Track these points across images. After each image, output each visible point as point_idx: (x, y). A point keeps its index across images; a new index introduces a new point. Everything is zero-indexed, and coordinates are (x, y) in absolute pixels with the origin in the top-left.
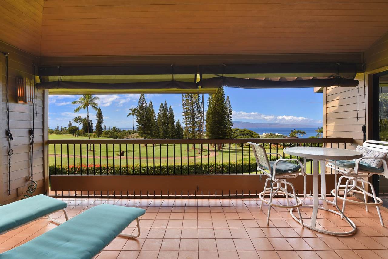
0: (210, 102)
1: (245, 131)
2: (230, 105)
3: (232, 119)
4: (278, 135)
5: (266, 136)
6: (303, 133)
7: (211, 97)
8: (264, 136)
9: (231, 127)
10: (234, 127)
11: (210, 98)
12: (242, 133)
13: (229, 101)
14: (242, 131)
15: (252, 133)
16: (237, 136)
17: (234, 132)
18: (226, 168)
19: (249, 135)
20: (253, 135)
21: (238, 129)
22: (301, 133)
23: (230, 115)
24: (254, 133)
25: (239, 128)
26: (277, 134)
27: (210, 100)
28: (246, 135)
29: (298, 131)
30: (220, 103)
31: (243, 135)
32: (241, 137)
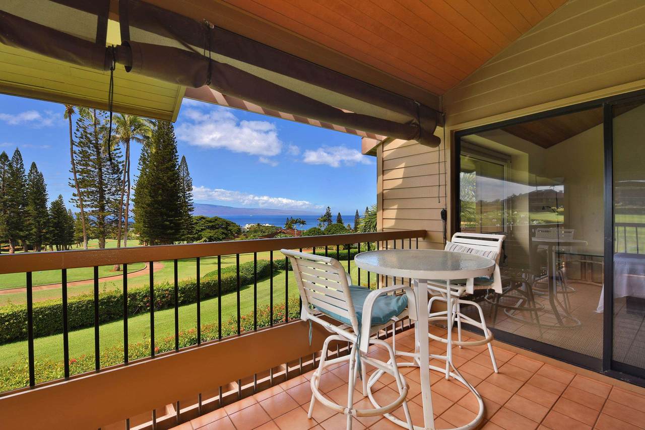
0: (144, 163)
1: (216, 220)
2: (188, 174)
3: (191, 198)
4: (268, 226)
5: (250, 228)
6: (303, 223)
8: (248, 228)
9: (190, 213)
10: (195, 214)
11: (144, 154)
12: (210, 224)
13: (187, 166)
14: (210, 222)
15: (228, 224)
16: (202, 230)
17: (196, 223)
19: (223, 228)
20: (230, 228)
21: (203, 218)
22: (300, 222)
23: (188, 193)
24: (232, 223)
25: (204, 215)
26: (267, 225)
27: (143, 159)
28: (218, 228)
29: (297, 220)
30: (167, 168)
31: (212, 228)
32: (209, 230)
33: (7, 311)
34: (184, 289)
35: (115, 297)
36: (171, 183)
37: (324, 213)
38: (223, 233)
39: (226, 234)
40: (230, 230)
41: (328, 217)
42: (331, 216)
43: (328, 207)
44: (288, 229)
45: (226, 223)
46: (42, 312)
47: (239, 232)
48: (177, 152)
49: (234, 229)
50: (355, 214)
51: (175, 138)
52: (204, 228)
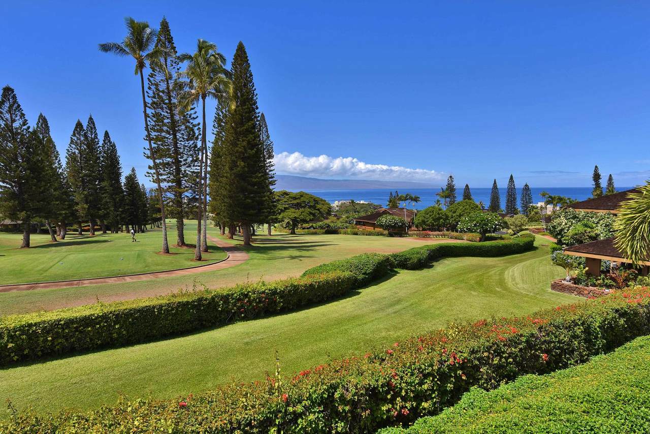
0: (220, 125)
1: (302, 196)
2: (268, 137)
3: (272, 168)
4: (363, 204)
5: (341, 206)
6: (416, 199)
7: (221, 114)
8: (337, 206)
9: (271, 187)
10: (277, 188)
11: (218, 114)
12: (295, 202)
13: (266, 126)
14: (295, 198)
15: (316, 201)
16: (286, 208)
17: (278, 200)
18: (281, 297)
19: (310, 207)
20: (319, 206)
21: (286, 194)
22: (412, 199)
23: (268, 161)
24: (322, 200)
25: (288, 191)
26: (362, 202)
27: (218, 120)
28: (304, 207)
29: (407, 196)
30: (247, 130)
31: (298, 206)
32: (293, 210)
33: (97, 312)
34: (283, 292)
35: (206, 299)
36: (252, 150)
37: (444, 185)
38: (311, 213)
39: (314, 215)
40: (318, 210)
41: (449, 191)
42: (455, 190)
43: (451, 177)
44: (391, 208)
45: (314, 200)
46: (131, 314)
47: (329, 212)
48: (257, 108)
49: (324, 209)
50: (491, 187)
51: (255, 89)
52: (287, 206)
